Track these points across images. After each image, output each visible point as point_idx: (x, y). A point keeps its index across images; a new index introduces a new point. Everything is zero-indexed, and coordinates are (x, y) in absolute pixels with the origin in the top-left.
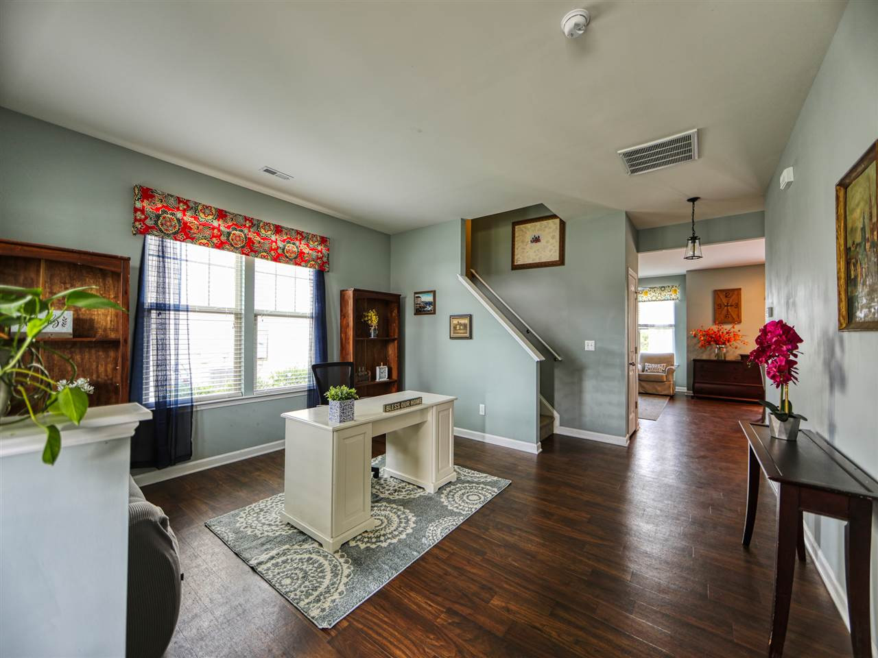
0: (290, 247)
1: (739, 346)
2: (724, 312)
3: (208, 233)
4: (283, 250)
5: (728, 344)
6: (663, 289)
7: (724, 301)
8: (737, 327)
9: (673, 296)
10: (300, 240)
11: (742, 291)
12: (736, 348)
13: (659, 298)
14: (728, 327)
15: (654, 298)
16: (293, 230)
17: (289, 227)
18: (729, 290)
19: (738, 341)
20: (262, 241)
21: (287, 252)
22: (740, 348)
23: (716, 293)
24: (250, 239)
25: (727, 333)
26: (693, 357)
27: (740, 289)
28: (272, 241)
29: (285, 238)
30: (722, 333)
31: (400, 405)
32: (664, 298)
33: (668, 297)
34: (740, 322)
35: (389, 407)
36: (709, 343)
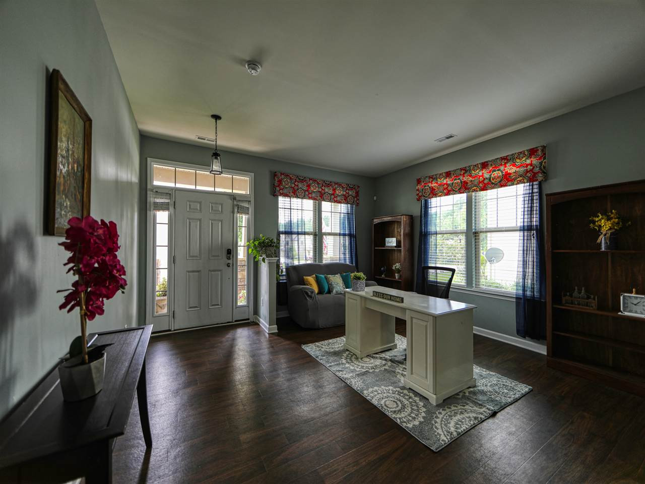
0: (497, 174)
3: (442, 188)
4: (490, 179)
10: (505, 164)
16: (497, 159)
17: (494, 158)
20: (473, 179)
21: (493, 179)
24: (464, 182)
28: (480, 176)
29: (491, 169)
31: (383, 295)
35: (376, 294)
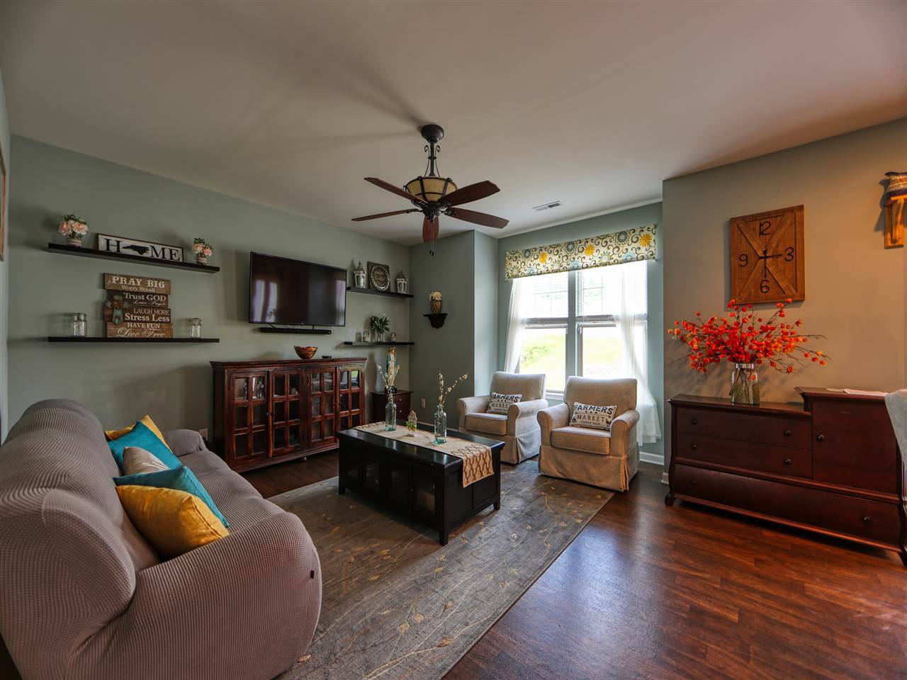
1: (796, 367)
2: (757, 274)
5: (765, 361)
6: (622, 237)
7: (758, 246)
8: (792, 314)
9: (643, 251)
11: (806, 213)
12: (789, 370)
13: (615, 257)
14: (766, 314)
15: (605, 260)
18: (769, 215)
19: (795, 353)
22: (800, 371)
23: (737, 226)
25: (764, 329)
26: (678, 392)
27: (801, 208)
30: (750, 329)
32: (624, 257)
33: (632, 253)
34: (800, 299)
36: (713, 356)
